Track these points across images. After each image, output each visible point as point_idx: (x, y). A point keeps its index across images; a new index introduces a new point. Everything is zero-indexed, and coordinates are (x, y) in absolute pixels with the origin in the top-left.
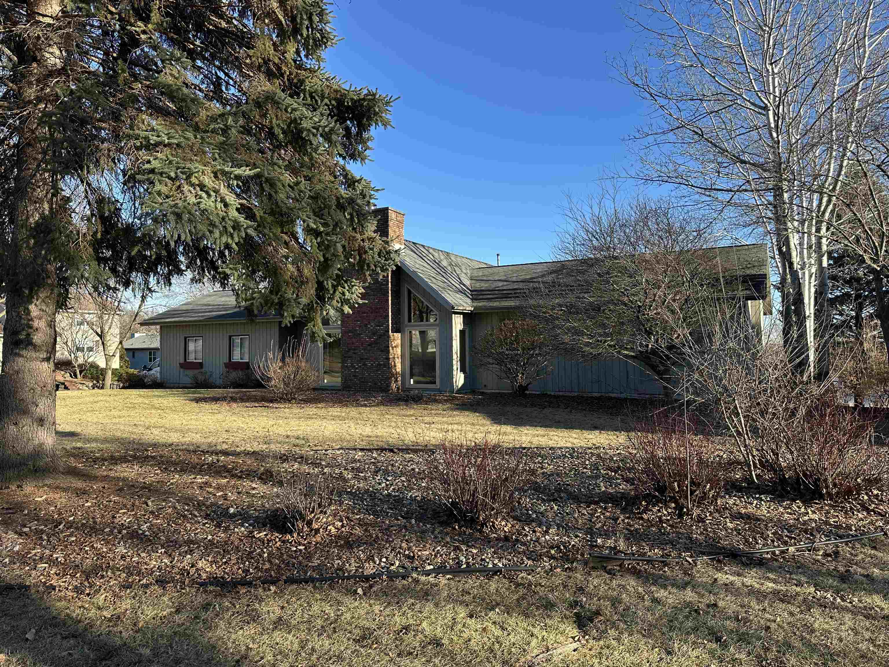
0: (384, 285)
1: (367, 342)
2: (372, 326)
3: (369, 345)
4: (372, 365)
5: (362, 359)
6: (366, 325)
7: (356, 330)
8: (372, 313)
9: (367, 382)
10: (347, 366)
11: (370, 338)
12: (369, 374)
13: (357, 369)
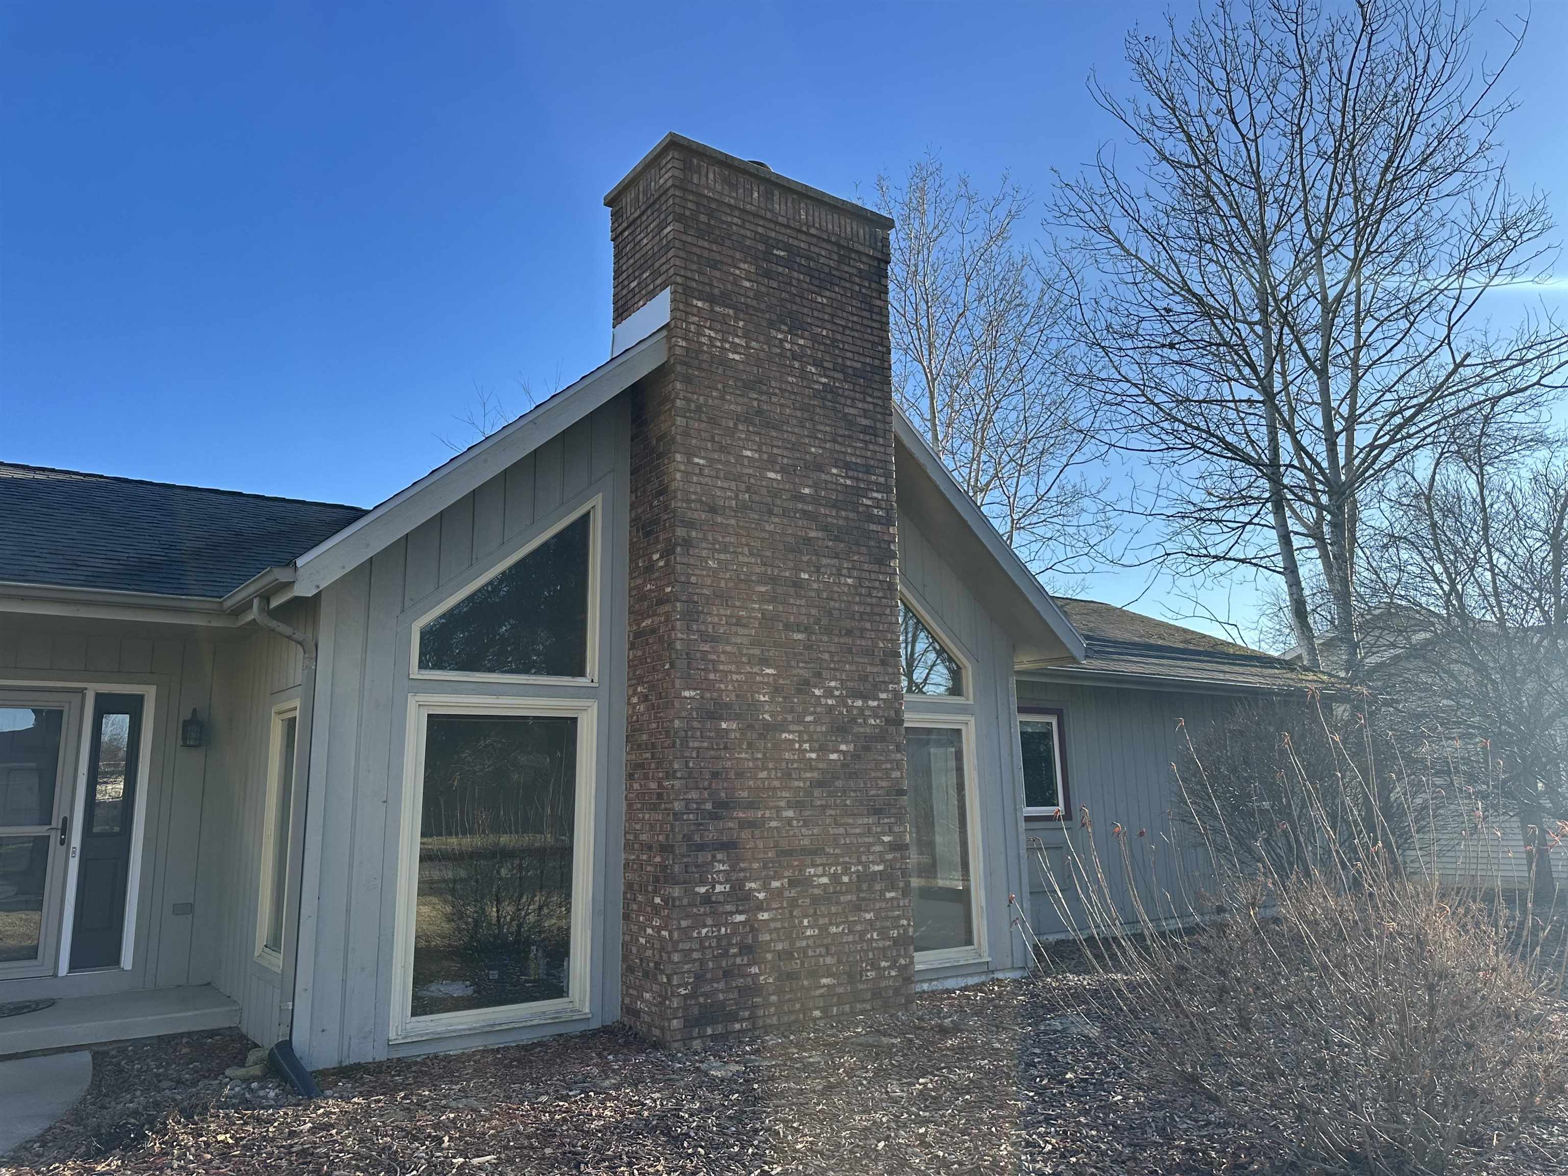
0: (878, 520)
1: (810, 765)
2: (829, 693)
3: (820, 784)
4: (835, 878)
5: (789, 853)
6: (804, 686)
7: (756, 706)
8: (828, 631)
9: (814, 974)
10: (707, 899)
11: (823, 749)
12: (824, 929)
13: (760, 908)
